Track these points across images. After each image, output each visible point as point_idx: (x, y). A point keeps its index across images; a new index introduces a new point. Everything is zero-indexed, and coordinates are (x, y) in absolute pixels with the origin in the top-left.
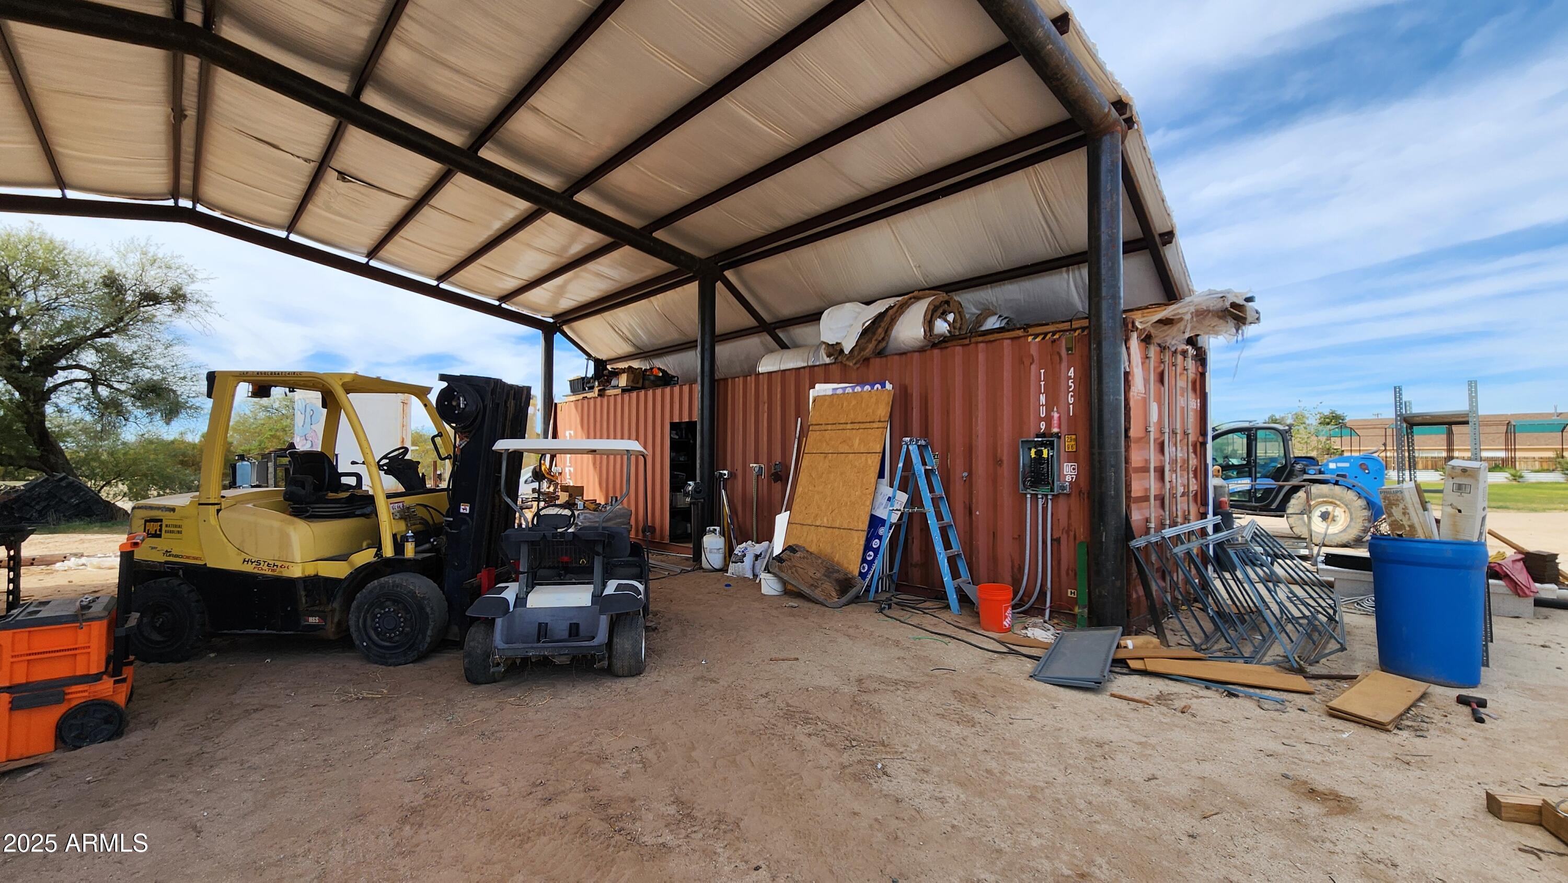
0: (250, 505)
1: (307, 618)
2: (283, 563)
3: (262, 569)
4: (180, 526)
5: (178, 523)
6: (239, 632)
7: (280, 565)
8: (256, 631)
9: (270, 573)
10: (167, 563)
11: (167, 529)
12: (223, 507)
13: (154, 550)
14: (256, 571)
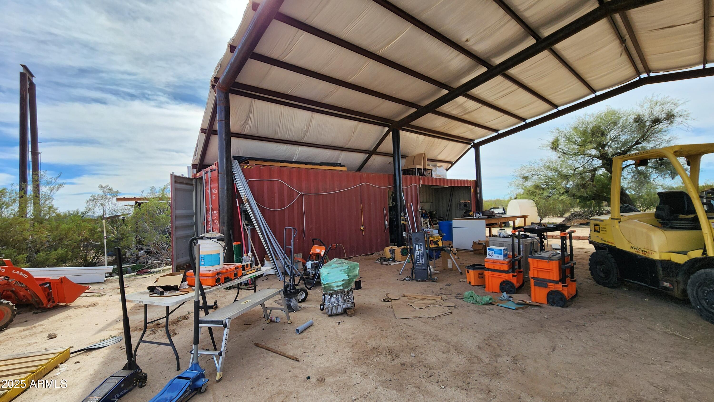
0: (636, 221)
1: (663, 282)
2: (649, 251)
3: (639, 252)
4: (605, 228)
5: (605, 227)
6: (631, 281)
7: (647, 252)
8: (639, 283)
9: (643, 255)
10: (602, 244)
11: (602, 229)
12: (622, 221)
13: (598, 238)
14: (636, 253)
